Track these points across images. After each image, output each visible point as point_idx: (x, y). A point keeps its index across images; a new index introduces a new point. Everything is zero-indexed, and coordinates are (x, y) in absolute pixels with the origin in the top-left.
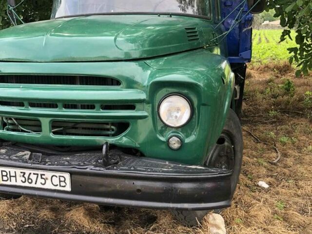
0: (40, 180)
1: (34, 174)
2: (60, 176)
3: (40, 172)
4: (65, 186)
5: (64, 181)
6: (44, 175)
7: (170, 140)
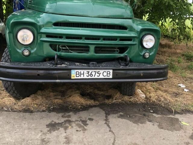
0: (97, 74)
1: (94, 72)
2: (107, 72)
3: (97, 71)
4: (109, 76)
5: (109, 74)
6: (99, 72)
7: (145, 54)
